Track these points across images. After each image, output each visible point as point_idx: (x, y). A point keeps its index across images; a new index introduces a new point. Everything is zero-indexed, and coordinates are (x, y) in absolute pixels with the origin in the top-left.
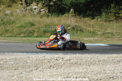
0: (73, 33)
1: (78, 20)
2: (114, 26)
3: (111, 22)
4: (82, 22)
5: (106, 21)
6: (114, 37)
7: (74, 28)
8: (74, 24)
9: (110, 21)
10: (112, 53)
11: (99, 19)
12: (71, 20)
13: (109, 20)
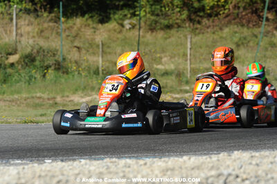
0: (31, 77)
1: (46, 25)
2: (183, 45)
3: (173, 31)
4: (64, 35)
5: (152, 29)
6: (187, 88)
7: (33, 60)
8: (31, 41)
9: (169, 27)
10: (182, 152)
11: (126, 22)
12: (17, 29)
13: (166, 22)
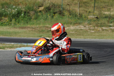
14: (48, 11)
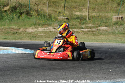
14: (13, 11)
